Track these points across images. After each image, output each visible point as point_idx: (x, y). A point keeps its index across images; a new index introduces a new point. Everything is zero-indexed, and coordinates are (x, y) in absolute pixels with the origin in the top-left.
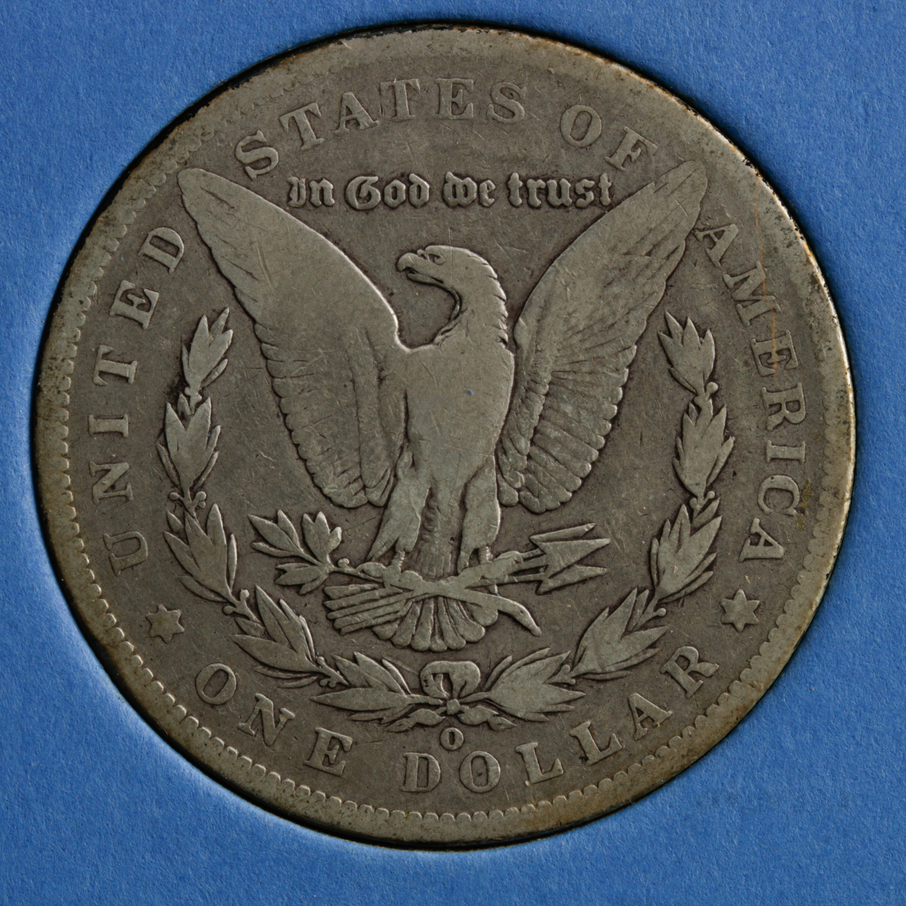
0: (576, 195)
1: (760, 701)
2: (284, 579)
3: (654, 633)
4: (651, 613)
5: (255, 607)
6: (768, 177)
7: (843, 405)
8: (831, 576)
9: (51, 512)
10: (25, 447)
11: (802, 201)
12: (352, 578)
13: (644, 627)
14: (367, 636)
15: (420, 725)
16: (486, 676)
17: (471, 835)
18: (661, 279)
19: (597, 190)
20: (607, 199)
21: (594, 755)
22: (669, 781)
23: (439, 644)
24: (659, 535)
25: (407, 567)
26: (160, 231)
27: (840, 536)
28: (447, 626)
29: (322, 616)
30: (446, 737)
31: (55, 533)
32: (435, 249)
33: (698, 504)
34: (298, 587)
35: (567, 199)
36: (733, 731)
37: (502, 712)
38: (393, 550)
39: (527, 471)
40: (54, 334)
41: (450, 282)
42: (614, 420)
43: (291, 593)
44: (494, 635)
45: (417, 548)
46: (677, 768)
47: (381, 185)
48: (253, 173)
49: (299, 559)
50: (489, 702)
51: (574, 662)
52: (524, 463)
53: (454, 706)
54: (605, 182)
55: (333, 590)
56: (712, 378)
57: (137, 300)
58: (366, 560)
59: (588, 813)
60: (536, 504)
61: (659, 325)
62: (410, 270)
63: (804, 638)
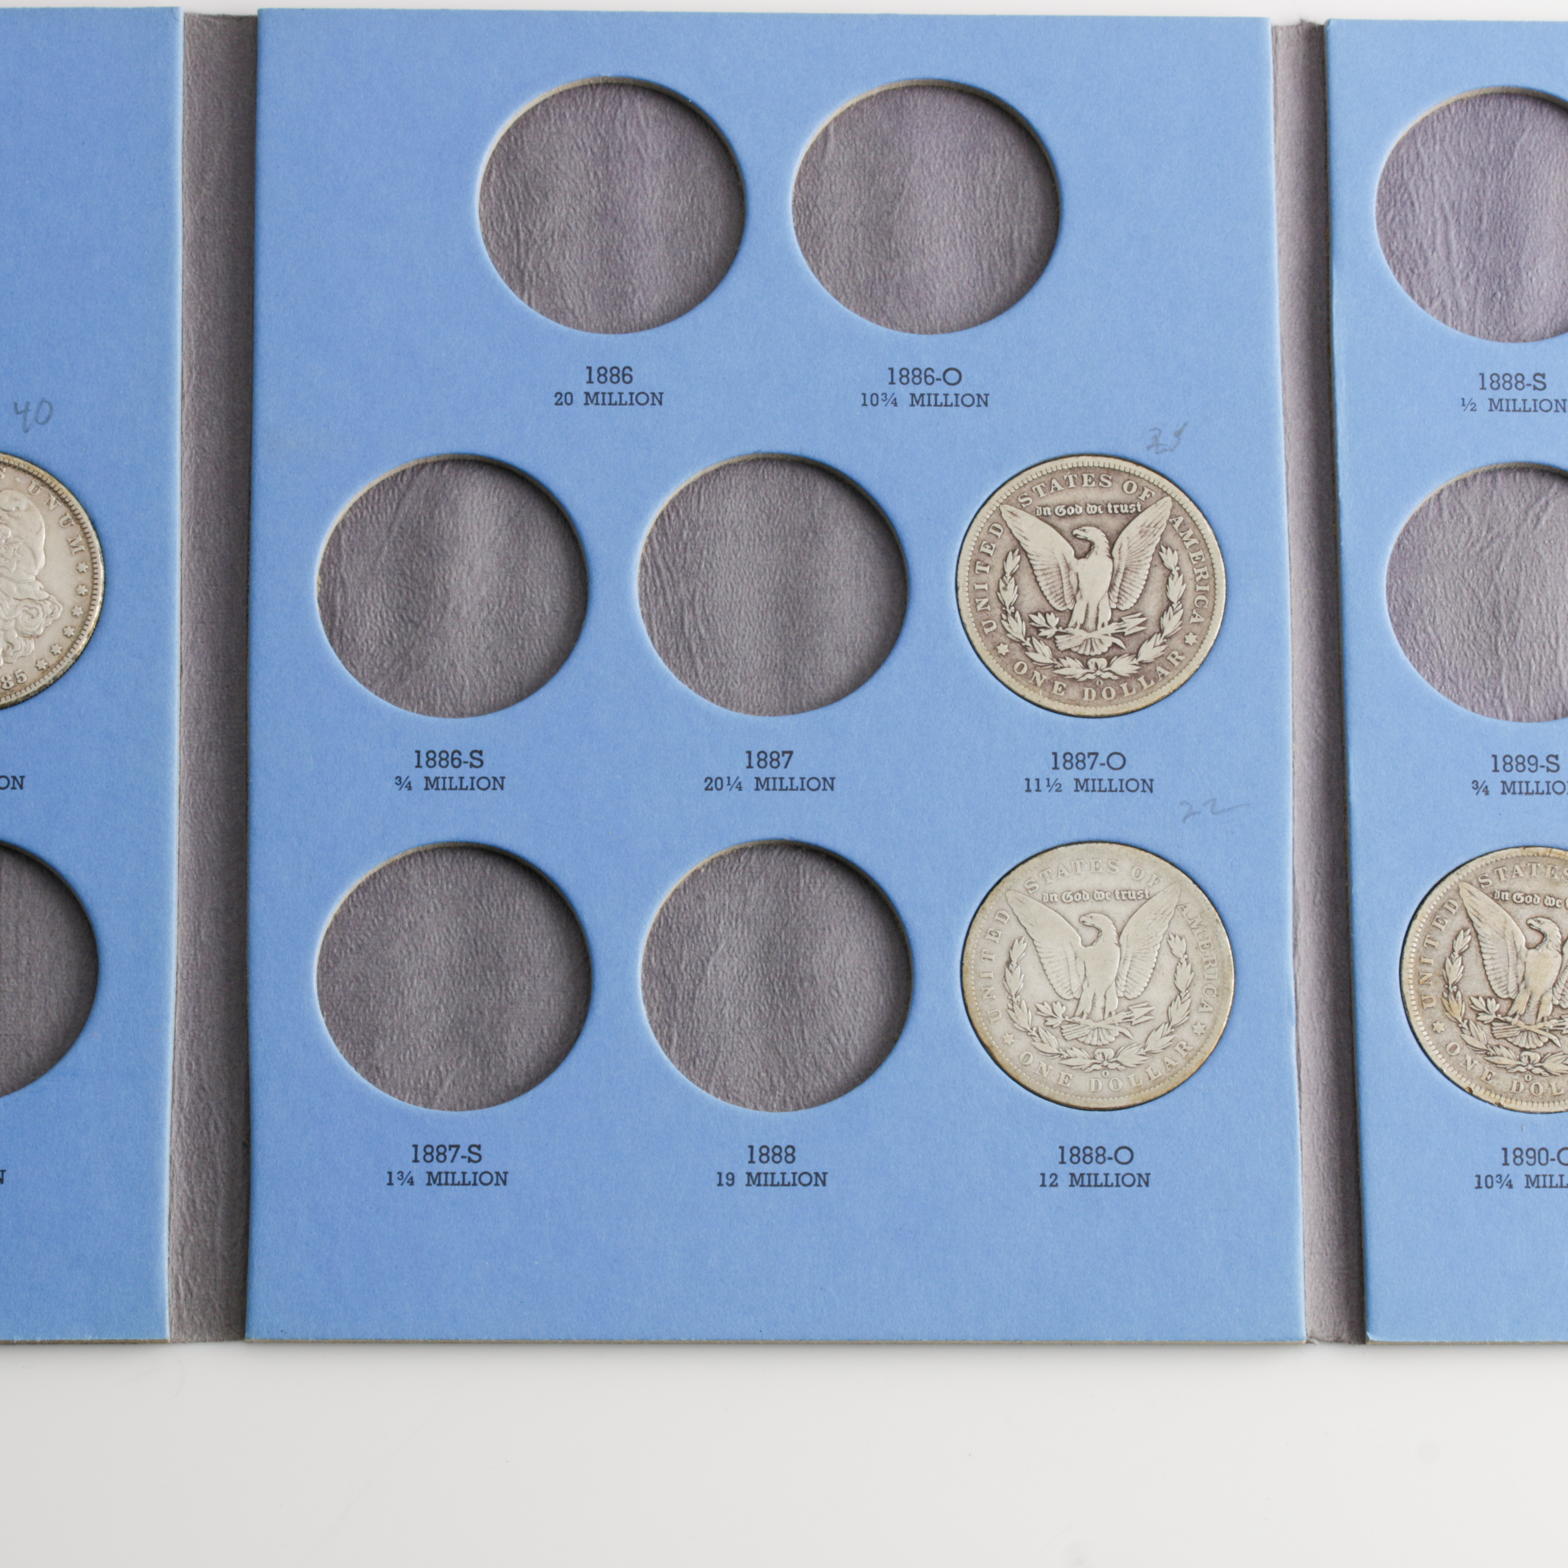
0: (1137, 896)
1: (1207, 1059)
2: (1047, 1023)
3: (1171, 1037)
4: (1169, 1031)
5: (1038, 1033)
6: (1200, 887)
7: (1229, 960)
8: (1229, 1016)
9: (969, 1004)
10: (959, 983)
11: (1211, 895)
12: (1070, 1023)
13: (1167, 1035)
14: (1076, 1041)
15: (1095, 1070)
16: (1116, 1053)
17: (1113, 1106)
18: (1167, 922)
19: (1144, 894)
20: (1147, 897)
21: (1153, 1078)
22: (1178, 1086)
23: (1100, 1044)
24: (1171, 1005)
25: (1087, 1018)
26: (1001, 912)
27: (1231, 1003)
28: (1102, 1038)
29: (1060, 1035)
30: (1103, 1073)
31: (970, 1011)
32: (1092, 915)
33: (1182, 995)
34: (1052, 1026)
35: (1134, 897)
36: (1199, 1069)
37: (1121, 1064)
38: (1083, 1013)
39: (1125, 986)
40: (967, 946)
41: (1097, 925)
42: (1154, 969)
43: (1050, 1028)
44: (1118, 1040)
45: (1091, 1013)
46: (1181, 1081)
47: (1073, 895)
48: (1031, 892)
49: (1052, 1017)
50: (1117, 1062)
51: (1144, 1048)
52: (1124, 983)
53: (1105, 1063)
54: (1147, 892)
55: (1063, 1027)
56: (1186, 953)
57: (994, 934)
58: (1074, 1016)
59: (1152, 1097)
60: (1129, 997)
61: (1166, 936)
62: (1084, 922)
63: (1221, 1038)
